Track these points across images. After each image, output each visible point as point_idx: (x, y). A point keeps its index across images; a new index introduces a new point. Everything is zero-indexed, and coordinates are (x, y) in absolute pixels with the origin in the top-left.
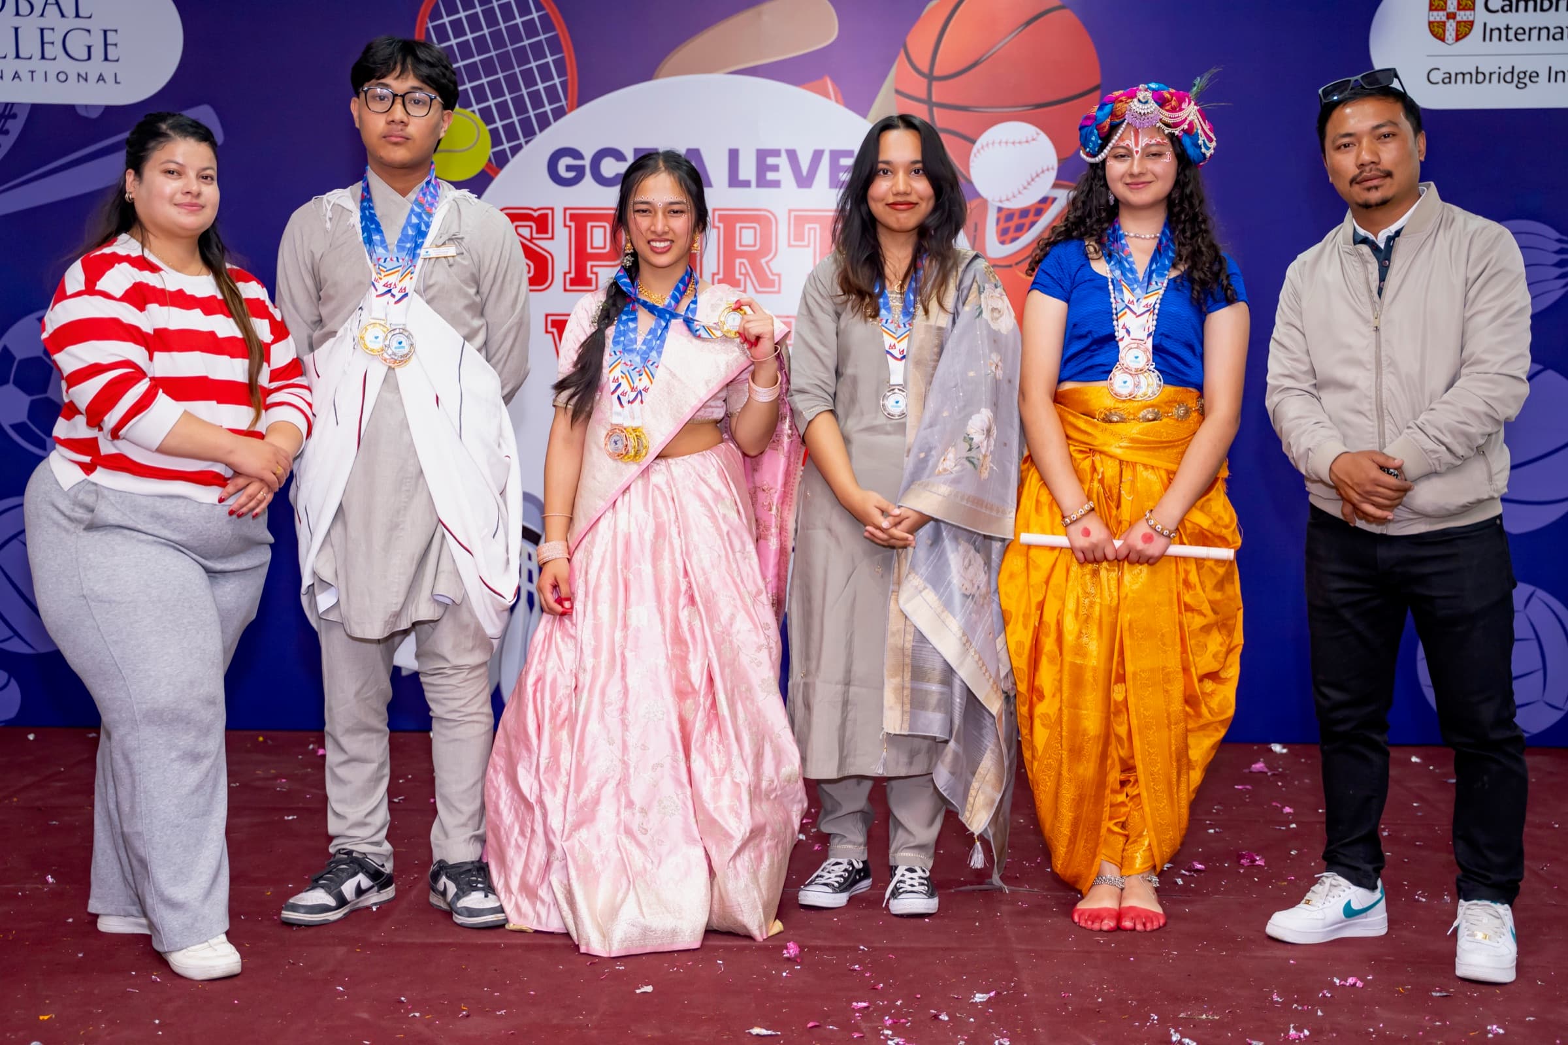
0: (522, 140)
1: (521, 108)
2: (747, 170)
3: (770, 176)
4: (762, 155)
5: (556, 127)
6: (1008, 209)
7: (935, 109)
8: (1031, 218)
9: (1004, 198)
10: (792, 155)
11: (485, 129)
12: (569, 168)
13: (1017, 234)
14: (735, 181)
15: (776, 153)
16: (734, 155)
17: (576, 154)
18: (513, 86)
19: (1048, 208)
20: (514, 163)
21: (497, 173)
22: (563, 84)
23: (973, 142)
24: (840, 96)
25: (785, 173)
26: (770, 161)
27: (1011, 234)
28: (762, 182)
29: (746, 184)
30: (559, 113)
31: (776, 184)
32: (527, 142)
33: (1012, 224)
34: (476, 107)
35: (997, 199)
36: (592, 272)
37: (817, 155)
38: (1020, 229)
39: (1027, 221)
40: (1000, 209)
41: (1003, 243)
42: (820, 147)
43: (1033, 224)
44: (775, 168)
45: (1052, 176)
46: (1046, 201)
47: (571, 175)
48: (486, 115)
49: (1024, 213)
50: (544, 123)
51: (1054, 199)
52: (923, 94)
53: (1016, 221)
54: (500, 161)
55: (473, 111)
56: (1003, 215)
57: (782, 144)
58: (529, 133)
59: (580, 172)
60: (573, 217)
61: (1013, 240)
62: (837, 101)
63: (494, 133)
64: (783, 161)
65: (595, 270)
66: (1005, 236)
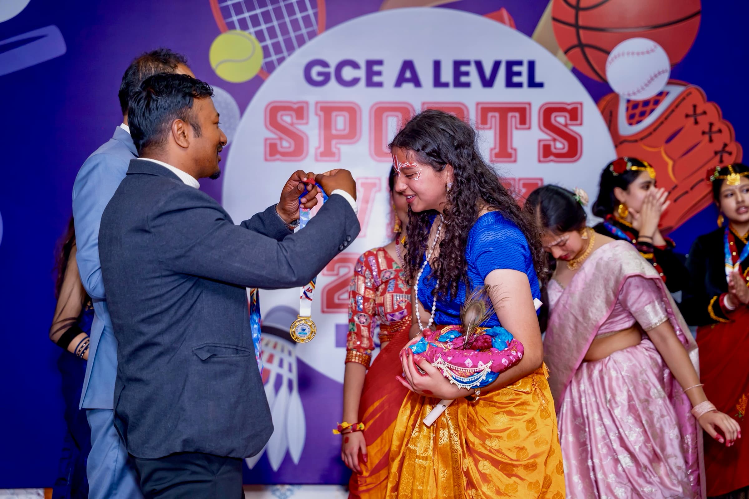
0: (285, 53)
1: (284, 31)
2: (447, 75)
3: (464, 79)
4: (457, 64)
5: (310, 45)
6: (634, 101)
7: (581, 32)
8: (651, 106)
9: (631, 92)
10: (479, 65)
11: (259, 46)
12: (319, 74)
13: (640, 119)
14: (438, 83)
15: (467, 63)
16: (437, 65)
17: (324, 64)
18: (279, 16)
19: (663, 99)
20: (279, 71)
21: (267, 77)
22: (316, 14)
23: (608, 53)
24: (513, 22)
25: (474, 78)
26: (464, 68)
27: (637, 118)
28: (458, 84)
29: (446, 85)
30: (312, 35)
31: (467, 85)
32: (289, 55)
33: (637, 111)
34: (252, 30)
35: (626, 93)
36: (336, 148)
37: (497, 64)
38: (643, 115)
39: (648, 109)
40: (628, 101)
41: (631, 124)
42: (498, 58)
43: (652, 111)
44: (467, 74)
45: (666, 77)
46: (662, 95)
47: (320, 79)
48: (260, 36)
49: (646, 103)
50: (301, 41)
51: (667, 93)
52: (572, 20)
53: (640, 109)
54: (269, 68)
55: (250, 33)
56: (631, 105)
57: (472, 57)
58: (291, 49)
59: (327, 77)
60: (323, 109)
61: (639, 122)
62: (511, 26)
63: (265, 49)
64: (472, 69)
65: (339, 146)
66: (632, 119)
